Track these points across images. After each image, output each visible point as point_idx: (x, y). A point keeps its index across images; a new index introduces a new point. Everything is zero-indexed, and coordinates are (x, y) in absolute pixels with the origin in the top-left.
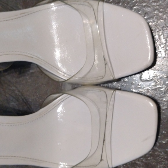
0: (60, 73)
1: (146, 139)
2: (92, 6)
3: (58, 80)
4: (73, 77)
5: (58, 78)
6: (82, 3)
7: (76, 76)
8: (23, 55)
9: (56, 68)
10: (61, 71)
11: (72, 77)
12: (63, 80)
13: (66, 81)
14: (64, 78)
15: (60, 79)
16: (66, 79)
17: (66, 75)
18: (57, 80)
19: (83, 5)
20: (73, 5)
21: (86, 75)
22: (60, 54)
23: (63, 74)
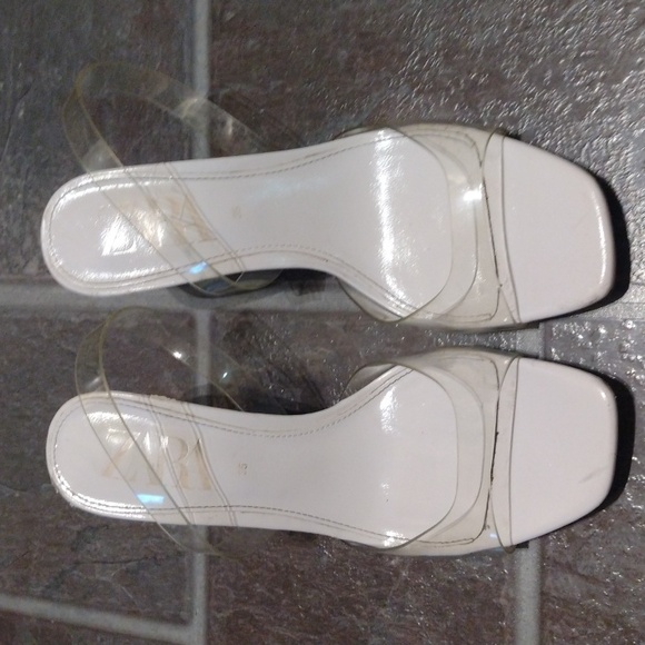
0: (392, 299)
1: (589, 477)
2: (474, 144)
3: (386, 317)
4: (421, 313)
5: (386, 313)
6: (453, 135)
7: (428, 308)
8: (306, 254)
9: (382, 288)
10: (393, 296)
11: (418, 310)
12: (397, 319)
13: (403, 319)
14: (399, 313)
15: (389, 314)
16: (404, 315)
17: (403, 306)
18: (381, 318)
19: (455, 139)
20: (417, 138)
21: (454, 308)
22: (394, 253)
23: (398, 303)
